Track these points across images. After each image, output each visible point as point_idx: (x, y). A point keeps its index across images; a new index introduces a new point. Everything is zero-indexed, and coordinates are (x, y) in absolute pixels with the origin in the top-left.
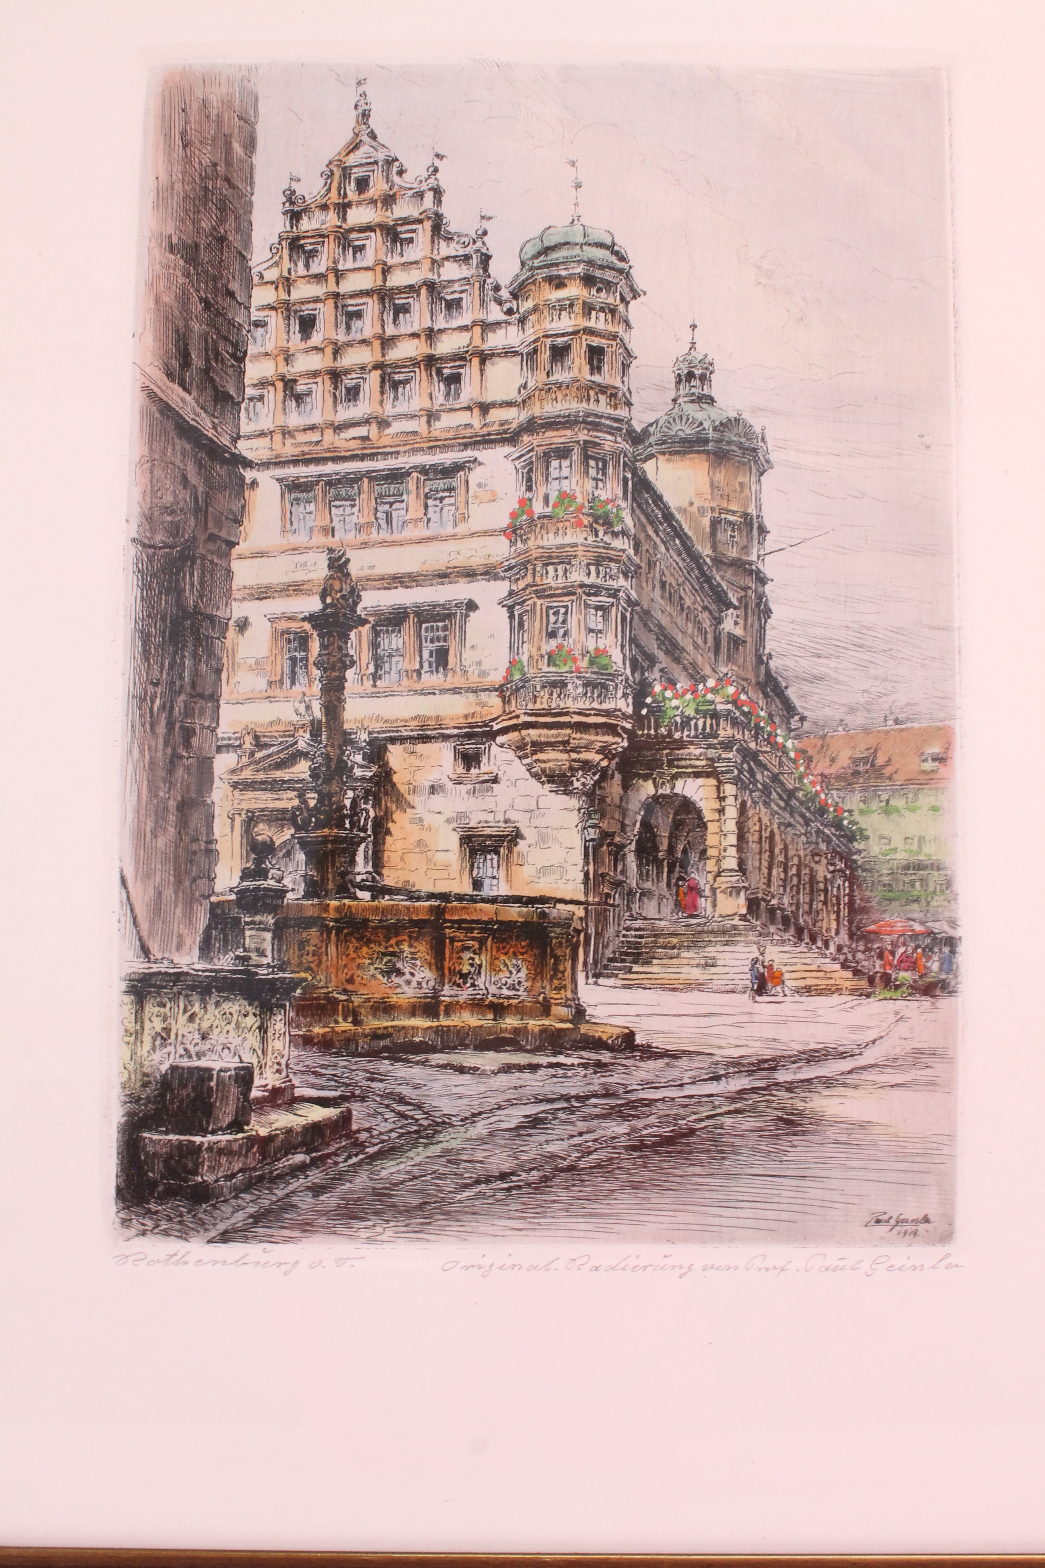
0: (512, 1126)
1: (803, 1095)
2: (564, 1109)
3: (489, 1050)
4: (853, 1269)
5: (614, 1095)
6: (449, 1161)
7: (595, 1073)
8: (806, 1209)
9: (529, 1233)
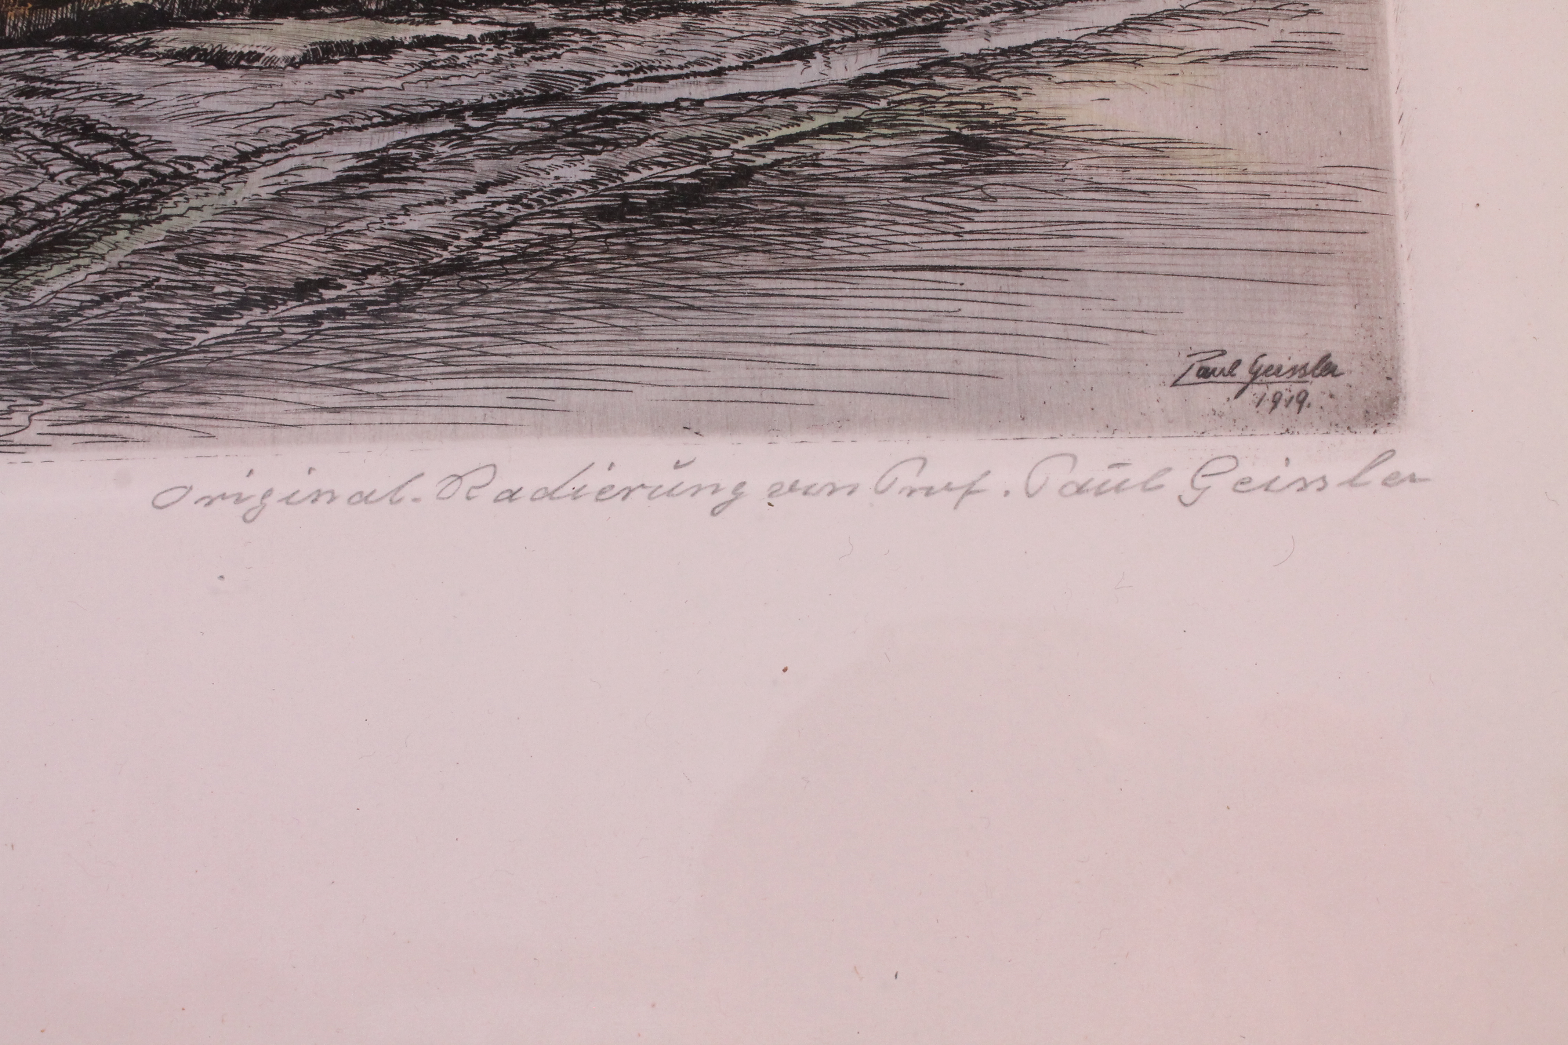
0: (329, 177)
1: (1006, 82)
2: (445, 135)
3: (284, 15)
4: (1145, 487)
5: (562, 98)
6: (181, 259)
7: (520, 52)
8: (1022, 345)
9: (356, 417)
